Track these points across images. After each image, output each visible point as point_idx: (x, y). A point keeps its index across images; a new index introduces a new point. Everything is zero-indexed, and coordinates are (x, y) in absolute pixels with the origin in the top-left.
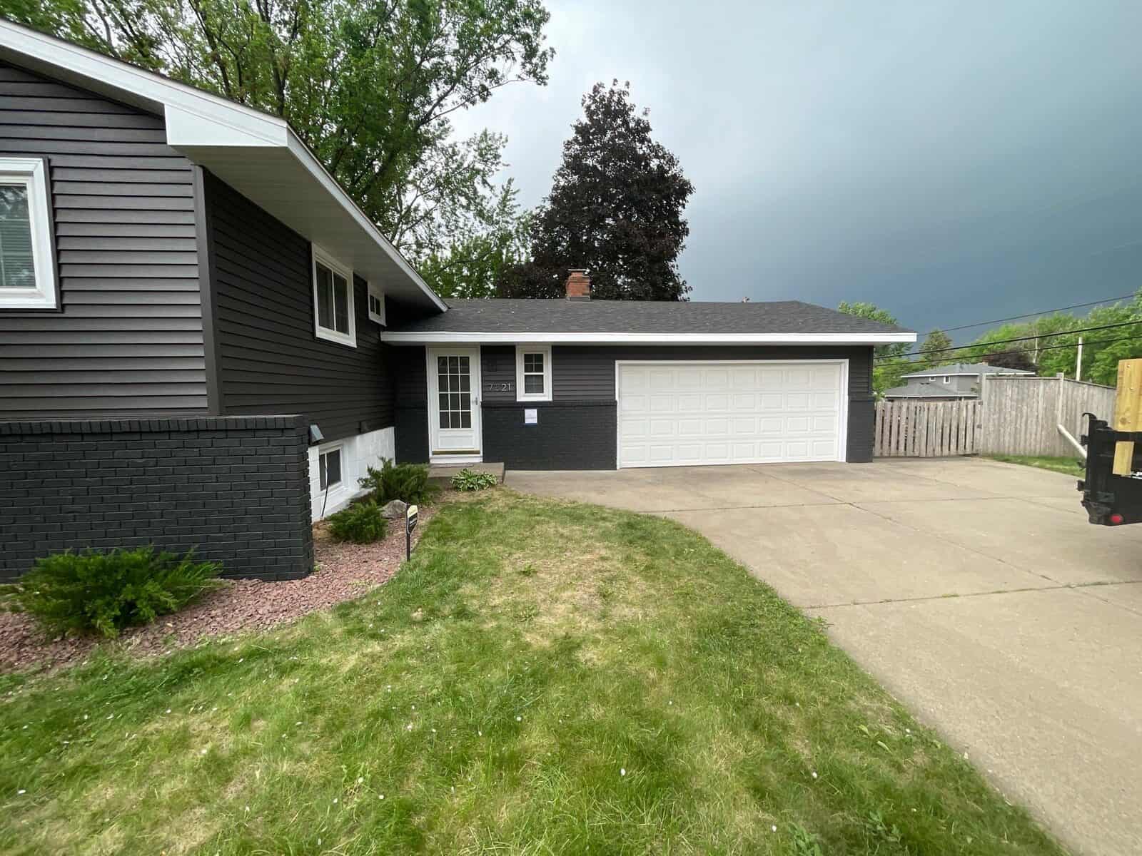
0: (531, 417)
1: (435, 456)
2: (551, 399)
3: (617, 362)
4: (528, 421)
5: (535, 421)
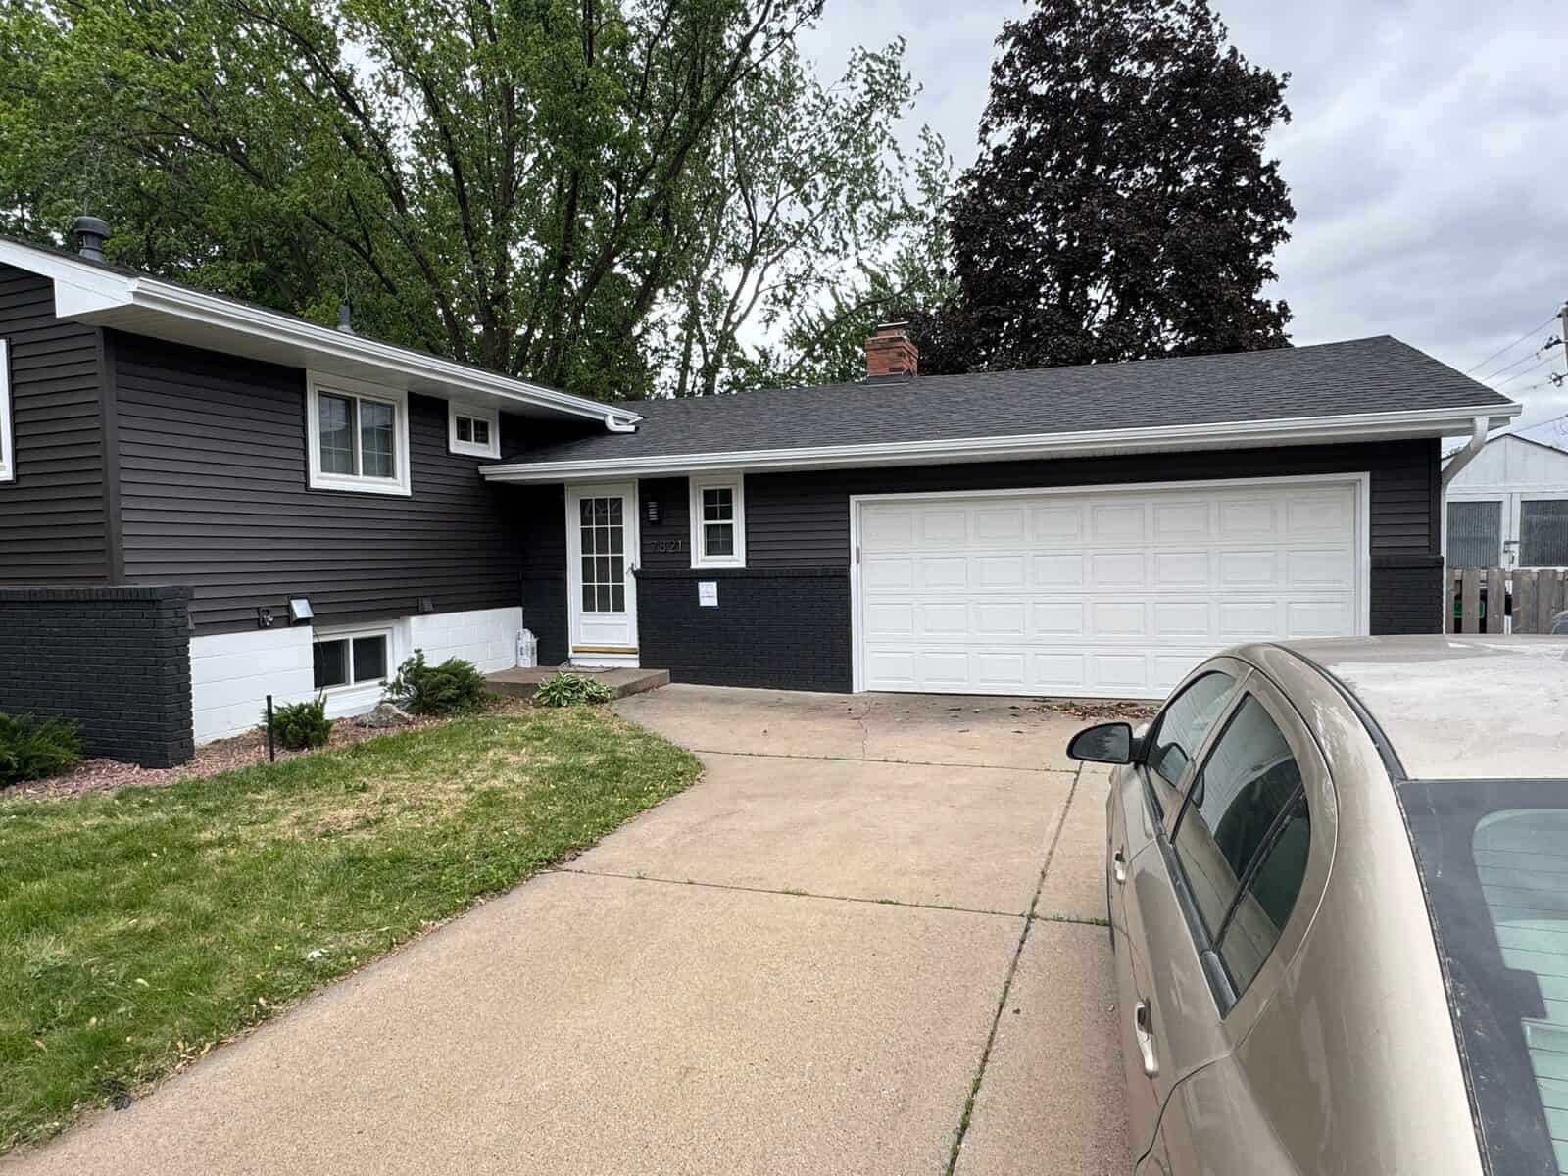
0: (708, 594)
1: (578, 655)
2: (742, 565)
3: (853, 499)
4: (704, 602)
5: (714, 602)
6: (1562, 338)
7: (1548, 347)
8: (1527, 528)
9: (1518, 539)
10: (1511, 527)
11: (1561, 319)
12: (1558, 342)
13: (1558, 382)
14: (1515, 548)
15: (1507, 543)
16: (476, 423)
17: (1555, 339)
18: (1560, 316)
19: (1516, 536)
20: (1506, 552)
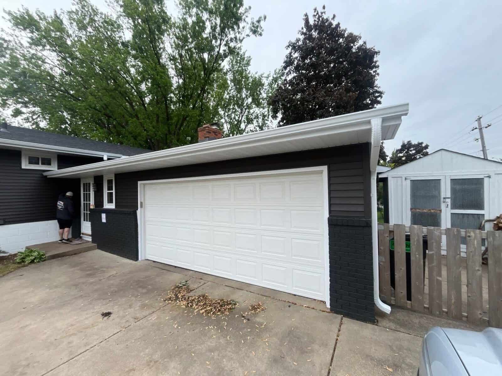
0: (104, 218)
2: (114, 208)
3: (139, 183)
4: (102, 221)
6: (478, 127)
7: (473, 130)
8: (453, 191)
9: (449, 196)
10: (446, 191)
11: (477, 122)
12: (476, 128)
13: (477, 141)
14: (449, 201)
15: (444, 198)
16: (42, 158)
17: (475, 127)
18: (476, 121)
19: (449, 195)
20: (444, 202)
